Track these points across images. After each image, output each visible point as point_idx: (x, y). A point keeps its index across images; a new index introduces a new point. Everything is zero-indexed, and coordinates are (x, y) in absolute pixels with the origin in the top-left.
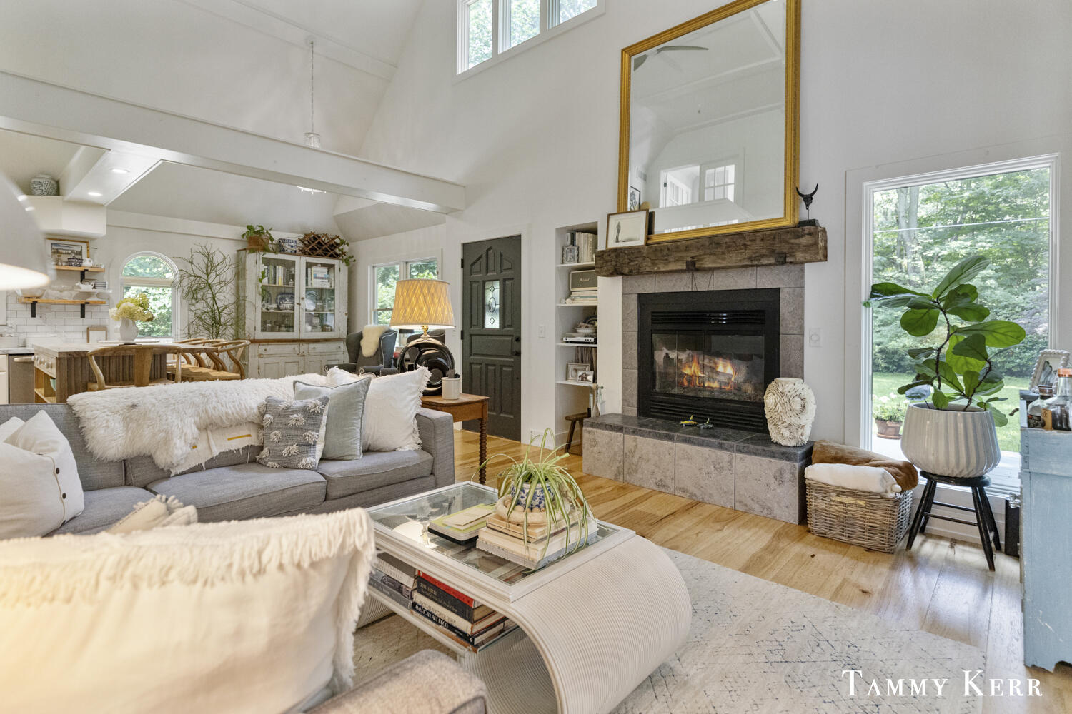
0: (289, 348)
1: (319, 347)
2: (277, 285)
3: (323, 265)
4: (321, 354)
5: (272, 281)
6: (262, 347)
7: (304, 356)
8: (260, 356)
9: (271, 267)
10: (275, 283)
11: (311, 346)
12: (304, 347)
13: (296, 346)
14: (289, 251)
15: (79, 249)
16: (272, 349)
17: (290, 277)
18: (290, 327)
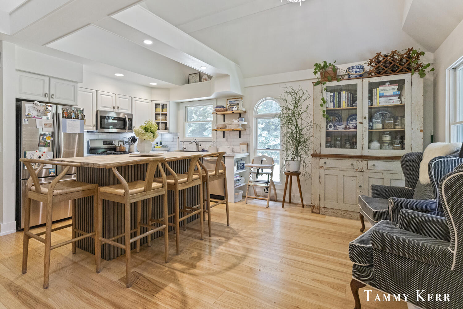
0: (347, 163)
1: (380, 165)
2: (341, 108)
3: (392, 83)
4: (383, 172)
5: (337, 105)
6: (323, 161)
7: (363, 172)
8: (321, 168)
9: (336, 93)
10: (339, 106)
11: (371, 163)
12: (363, 164)
13: (354, 162)
14: (353, 77)
15: (238, 102)
16: (331, 162)
17: (353, 99)
18: (353, 145)
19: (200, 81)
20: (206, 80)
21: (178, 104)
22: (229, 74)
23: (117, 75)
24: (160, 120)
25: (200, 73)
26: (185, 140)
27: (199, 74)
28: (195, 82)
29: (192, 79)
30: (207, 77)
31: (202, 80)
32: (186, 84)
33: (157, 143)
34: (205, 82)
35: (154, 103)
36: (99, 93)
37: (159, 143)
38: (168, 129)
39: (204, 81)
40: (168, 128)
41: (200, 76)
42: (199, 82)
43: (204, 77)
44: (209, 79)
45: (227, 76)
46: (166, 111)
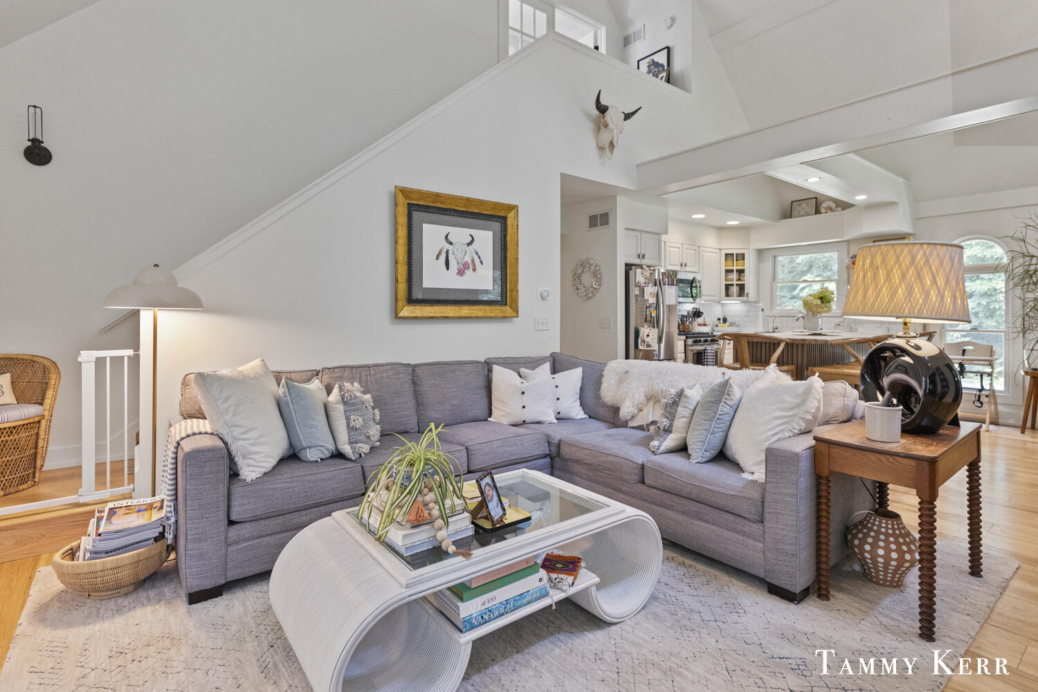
19: (818, 212)
20: (831, 210)
21: (760, 252)
22: (896, 201)
23: (695, 216)
24: (733, 280)
25: (816, 198)
26: (773, 313)
27: (815, 200)
28: (807, 214)
29: (800, 209)
30: (833, 205)
31: (823, 210)
32: (785, 217)
33: (719, 319)
34: (830, 214)
35: (724, 252)
36: (667, 243)
37: (722, 320)
38: (747, 296)
39: (827, 212)
40: (747, 294)
41: (817, 204)
42: (816, 214)
43: (825, 205)
44: (840, 209)
45: (894, 203)
46: (744, 266)
